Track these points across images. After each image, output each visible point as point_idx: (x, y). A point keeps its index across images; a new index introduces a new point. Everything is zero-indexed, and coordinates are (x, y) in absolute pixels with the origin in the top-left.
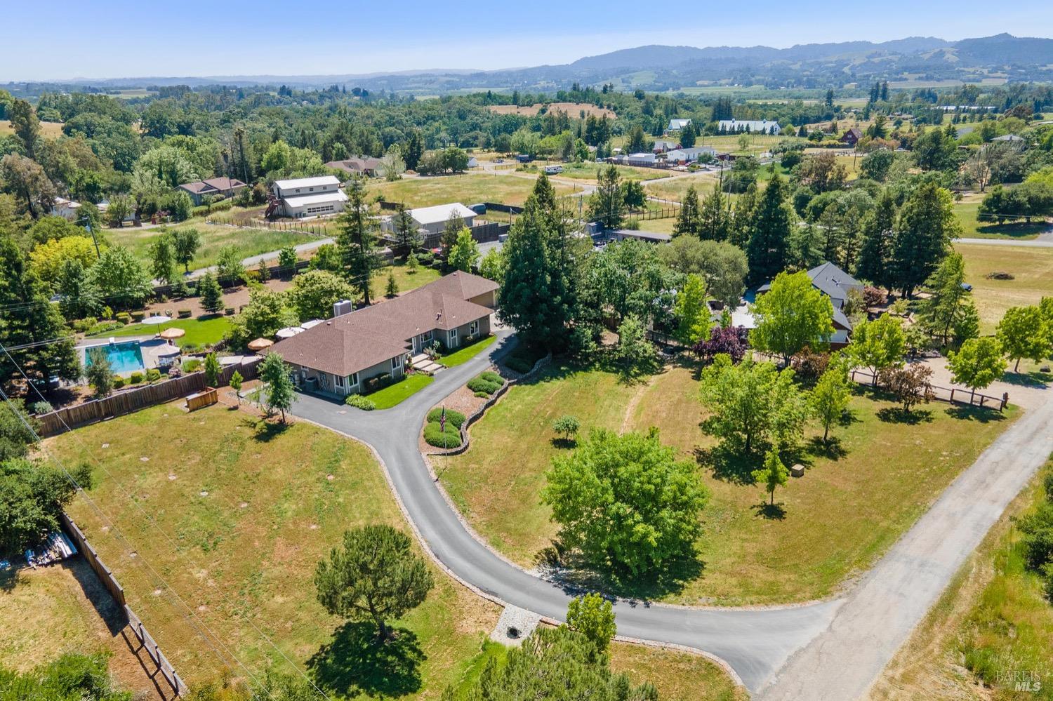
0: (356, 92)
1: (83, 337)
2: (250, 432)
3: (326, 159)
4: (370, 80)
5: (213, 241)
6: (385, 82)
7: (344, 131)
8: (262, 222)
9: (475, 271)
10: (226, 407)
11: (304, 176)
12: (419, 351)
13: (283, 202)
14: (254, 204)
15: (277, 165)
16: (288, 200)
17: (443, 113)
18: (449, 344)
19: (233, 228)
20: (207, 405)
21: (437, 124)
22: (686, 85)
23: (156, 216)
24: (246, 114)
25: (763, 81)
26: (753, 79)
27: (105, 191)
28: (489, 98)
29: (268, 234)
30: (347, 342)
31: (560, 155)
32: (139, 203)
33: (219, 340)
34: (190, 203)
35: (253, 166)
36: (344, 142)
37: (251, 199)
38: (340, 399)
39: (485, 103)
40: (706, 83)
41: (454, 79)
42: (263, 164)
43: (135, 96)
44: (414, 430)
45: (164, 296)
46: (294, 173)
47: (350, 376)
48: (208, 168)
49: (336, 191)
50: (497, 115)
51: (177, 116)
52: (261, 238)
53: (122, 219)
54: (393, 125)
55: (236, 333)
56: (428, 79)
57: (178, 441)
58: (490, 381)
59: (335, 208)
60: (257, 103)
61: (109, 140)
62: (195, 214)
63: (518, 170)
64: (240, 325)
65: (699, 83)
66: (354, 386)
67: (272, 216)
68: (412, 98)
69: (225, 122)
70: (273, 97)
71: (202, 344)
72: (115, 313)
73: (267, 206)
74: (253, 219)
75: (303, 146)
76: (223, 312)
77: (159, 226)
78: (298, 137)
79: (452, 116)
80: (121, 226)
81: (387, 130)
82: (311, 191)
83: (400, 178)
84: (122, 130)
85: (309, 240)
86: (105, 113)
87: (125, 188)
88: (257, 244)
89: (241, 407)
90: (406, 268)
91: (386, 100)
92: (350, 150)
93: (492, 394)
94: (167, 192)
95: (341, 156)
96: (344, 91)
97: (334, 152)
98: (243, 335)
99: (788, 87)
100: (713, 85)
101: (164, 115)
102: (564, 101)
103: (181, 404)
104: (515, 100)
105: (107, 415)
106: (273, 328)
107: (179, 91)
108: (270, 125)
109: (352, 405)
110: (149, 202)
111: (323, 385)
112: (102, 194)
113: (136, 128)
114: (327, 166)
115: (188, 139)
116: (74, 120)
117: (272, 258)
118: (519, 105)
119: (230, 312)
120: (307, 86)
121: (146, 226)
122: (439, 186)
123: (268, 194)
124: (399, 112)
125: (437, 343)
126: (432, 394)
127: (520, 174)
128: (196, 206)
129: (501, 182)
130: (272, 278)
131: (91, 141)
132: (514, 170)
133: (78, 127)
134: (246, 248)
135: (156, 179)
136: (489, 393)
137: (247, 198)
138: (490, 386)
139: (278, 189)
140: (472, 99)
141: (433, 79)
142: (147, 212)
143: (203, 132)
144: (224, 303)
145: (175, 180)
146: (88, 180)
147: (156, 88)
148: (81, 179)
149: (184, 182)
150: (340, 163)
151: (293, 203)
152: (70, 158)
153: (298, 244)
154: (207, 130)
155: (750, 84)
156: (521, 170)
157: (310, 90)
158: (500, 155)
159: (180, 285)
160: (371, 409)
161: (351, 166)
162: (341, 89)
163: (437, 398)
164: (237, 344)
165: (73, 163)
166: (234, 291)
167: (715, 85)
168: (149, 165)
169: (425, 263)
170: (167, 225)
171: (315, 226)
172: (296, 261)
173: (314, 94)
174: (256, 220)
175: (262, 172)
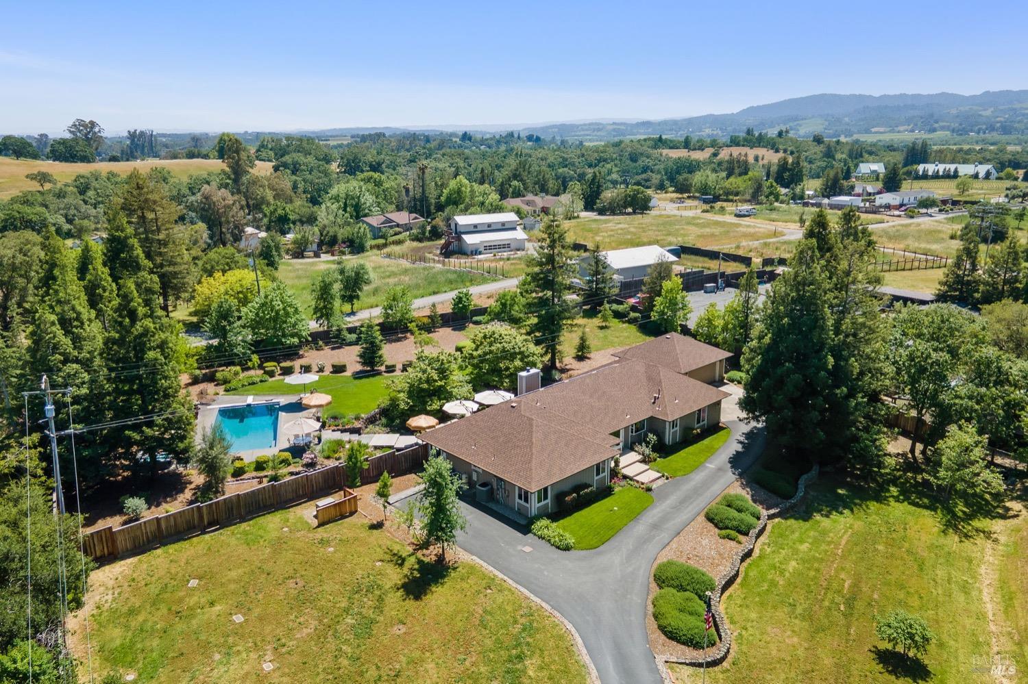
0: (530, 138)
1: (222, 392)
2: (395, 576)
3: (503, 196)
4: (542, 129)
5: (384, 278)
6: (556, 130)
7: (521, 170)
8: (437, 258)
9: (685, 331)
10: (367, 522)
11: (481, 212)
12: (628, 448)
13: (459, 239)
14: (430, 239)
15: (456, 201)
16: (464, 236)
17: (615, 156)
18: (668, 439)
19: (405, 264)
20: (343, 517)
21: (609, 166)
22: (859, 132)
23: (336, 248)
24: (430, 155)
25: (949, 127)
26: (936, 125)
27: (294, 223)
28: (660, 142)
29: (441, 272)
30: (537, 437)
31: (748, 197)
32: (321, 234)
33: (373, 409)
34: (369, 236)
35: (433, 201)
36: (521, 180)
37: (427, 234)
38: (523, 522)
39: (655, 147)
40: (882, 130)
41: (620, 127)
42: (443, 199)
43: (340, 142)
44: (636, 599)
45: (321, 343)
46: (473, 209)
47: (539, 492)
48: (391, 203)
49: (514, 229)
50: (669, 158)
51: (370, 157)
52: (434, 276)
53: (304, 250)
54: (566, 166)
55: (394, 402)
56: (597, 127)
57: (291, 583)
58: (740, 511)
59: (512, 246)
60: (441, 147)
61: (309, 177)
62: (372, 247)
63: (704, 211)
64: (399, 392)
65: (873, 130)
66: (543, 503)
67: (447, 252)
68: (581, 143)
69: (412, 161)
70: (456, 142)
71: (351, 415)
72: (262, 363)
73: (443, 241)
74: (428, 255)
75: (482, 183)
76: (383, 368)
77: (336, 258)
78: (478, 175)
79: (624, 159)
80: (303, 257)
81: (560, 170)
82: (490, 228)
83: (578, 217)
84: (322, 168)
85: (484, 281)
86: (310, 154)
87: (311, 220)
88: (430, 283)
89: (387, 524)
90: (596, 321)
91: (557, 145)
92: (525, 189)
93: (746, 534)
94: (349, 224)
95: (517, 194)
96: (519, 137)
97: (511, 190)
98: (402, 406)
99: (978, 133)
100: (890, 132)
101: (359, 155)
102: (738, 145)
103: (307, 512)
104: (687, 144)
105: (210, 524)
106: (440, 399)
107: (376, 137)
108: (451, 165)
109: (541, 537)
110: (330, 234)
111: (500, 495)
112: (291, 225)
113: (334, 167)
114: (505, 203)
115: (376, 175)
116: (284, 159)
117: (444, 302)
118: (690, 149)
119: (390, 369)
120: (486, 133)
121: (324, 257)
122: (620, 226)
123: (445, 229)
124: (572, 155)
125: (652, 437)
126: (656, 526)
127: (708, 216)
128: (374, 239)
129: (689, 223)
130: (442, 326)
131: (294, 177)
132: (699, 211)
133: (285, 165)
134: (417, 286)
135: (341, 212)
136: (740, 532)
137: (424, 233)
138: (742, 521)
139: (456, 225)
140: (643, 143)
141: (601, 127)
142: (328, 243)
143: (391, 171)
144: (385, 357)
145: (358, 211)
146: (280, 212)
147: (358, 136)
148: (276, 210)
149: (366, 215)
150: (518, 200)
151: (470, 239)
152: (267, 191)
153: (472, 285)
154: (394, 169)
155: (934, 130)
156: (707, 211)
157: (488, 136)
158: (680, 196)
159: (339, 330)
160: (567, 548)
161: (528, 203)
162: (516, 136)
163: (664, 536)
164: (394, 418)
165: (269, 195)
166: (399, 340)
167: (892, 131)
168: (336, 198)
169: (618, 315)
170: (344, 257)
171: (493, 265)
172: (471, 308)
173: (491, 139)
174: (431, 256)
175: (440, 208)
